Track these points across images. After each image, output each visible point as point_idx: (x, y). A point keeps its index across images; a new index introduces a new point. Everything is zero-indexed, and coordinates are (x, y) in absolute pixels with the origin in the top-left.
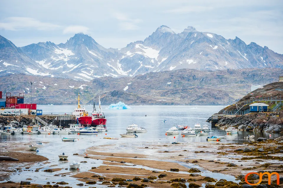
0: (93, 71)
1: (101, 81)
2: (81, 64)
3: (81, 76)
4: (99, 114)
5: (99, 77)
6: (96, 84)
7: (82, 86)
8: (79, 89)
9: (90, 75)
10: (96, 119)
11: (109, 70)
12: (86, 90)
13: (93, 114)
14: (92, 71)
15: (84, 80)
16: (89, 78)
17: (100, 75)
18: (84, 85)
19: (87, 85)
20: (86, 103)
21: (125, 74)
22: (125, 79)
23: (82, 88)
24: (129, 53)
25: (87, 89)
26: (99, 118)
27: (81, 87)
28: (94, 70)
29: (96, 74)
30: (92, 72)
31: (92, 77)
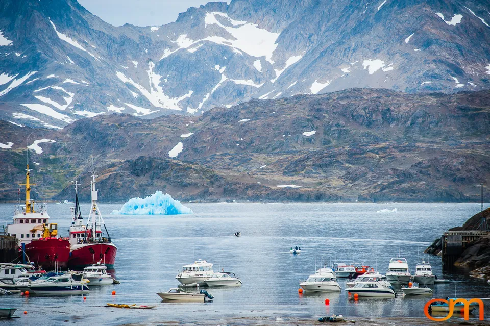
0: (72, 95)
1: (98, 128)
2: (34, 73)
3: (34, 113)
4: (94, 230)
5: (91, 115)
6: (84, 135)
7: (37, 142)
8: (30, 153)
9: (63, 108)
10: (83, 245)
11: (124, 93)
12: (52, 157)
13: (73, 230)
14: (68, 96)
15: (46, 125)
16: (59, 117)
17: (95, 110)
18: (45, 140)
19: (53, 141)
20: (53, 195)
21: (172, 104)
22: (172, 120)
23: (39, 151)
24: (184, 42)
25: (53, 154)
26: (91, 241)
27: (35, 147)
28: (75, 94)
29: (81, 107)
30: (69, 100)
31: (69, 114)
